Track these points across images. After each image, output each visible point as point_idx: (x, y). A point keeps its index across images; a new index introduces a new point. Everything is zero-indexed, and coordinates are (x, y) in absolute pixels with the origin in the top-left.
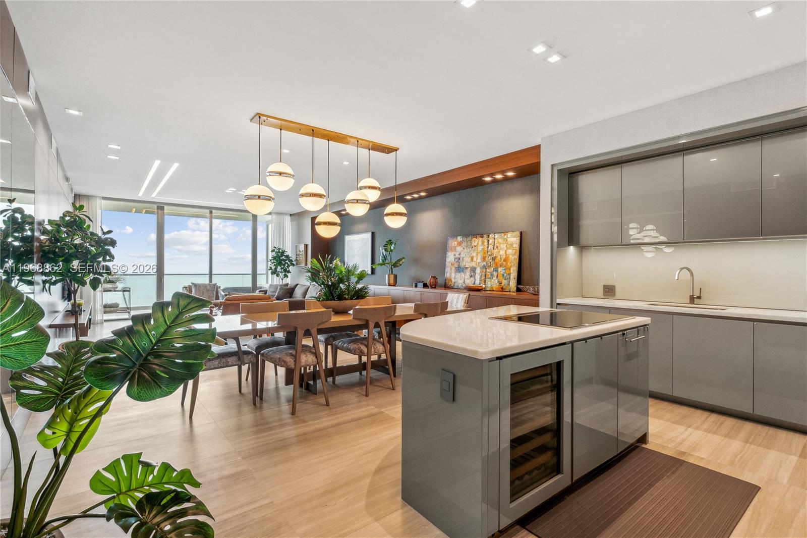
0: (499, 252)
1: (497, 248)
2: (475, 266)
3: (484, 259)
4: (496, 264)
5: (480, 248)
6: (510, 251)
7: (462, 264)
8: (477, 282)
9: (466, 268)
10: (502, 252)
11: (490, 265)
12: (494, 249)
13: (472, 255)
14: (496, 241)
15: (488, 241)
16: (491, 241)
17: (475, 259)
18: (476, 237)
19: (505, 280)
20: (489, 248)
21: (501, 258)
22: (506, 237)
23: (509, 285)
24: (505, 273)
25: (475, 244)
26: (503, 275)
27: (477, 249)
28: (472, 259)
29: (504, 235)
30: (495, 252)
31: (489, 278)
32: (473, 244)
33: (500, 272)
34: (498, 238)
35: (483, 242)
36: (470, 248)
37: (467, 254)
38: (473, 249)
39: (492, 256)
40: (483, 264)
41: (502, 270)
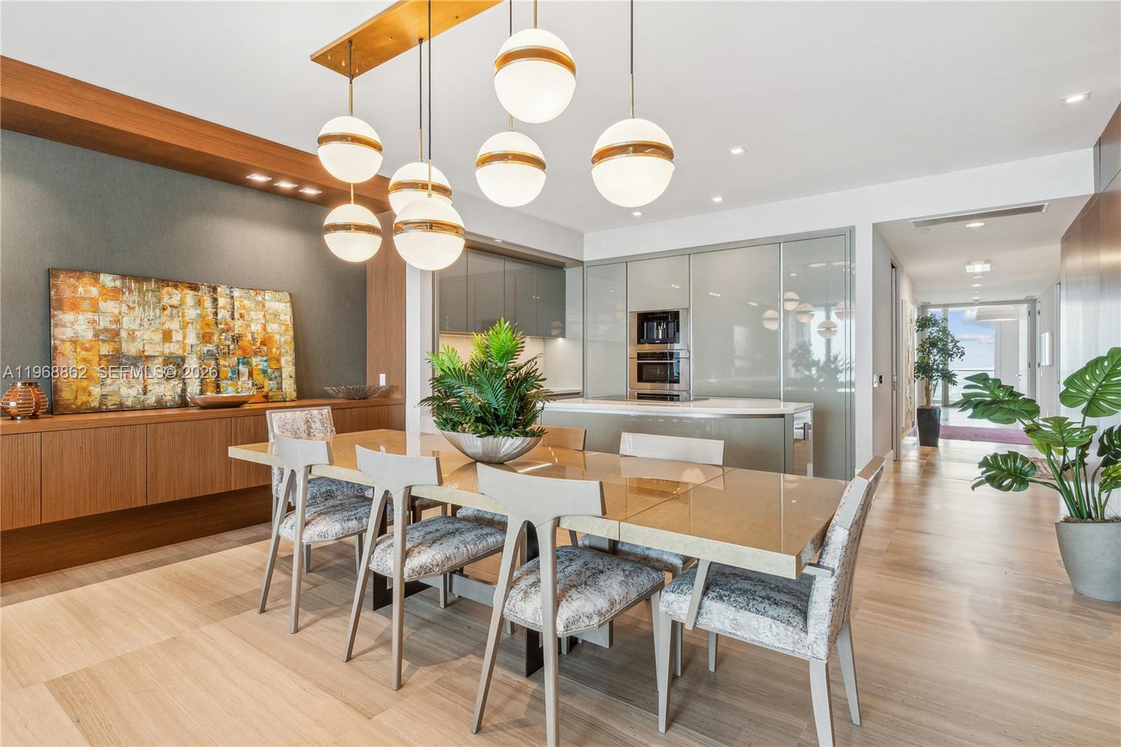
0: (249, 326)
1: (241, 317)
2: (180, 352)
3: (206, 338)
4: (244, 350)
5: (191, 313)
6: (272, 327)
7: (131, 349)
8: (193, 389)
9: (147, 357)
10: (256, 327)
11: (226, 350)
12: (233, 319)
13: (166, 327)
14: (237, 304)
15: (215, 300)
16: (221, 302)
17: (177, 336)
18: (176, 287)
19: (270, 379)
20: (220, 316)
21: (254, 339)
22: (260, 298)
23: (280, 388)
24: (269, 366)
25: (175, 301)
26: (265, 372)
27: (180, 314)
28: (167, 336)
29: (256, 294)
30: (238, 326)
31: (227, 379)
32: (166, 301)
33: (256, 366)
34: (240, 297)
35: (200, 301)
36: (154, 308)
37: (146, 324)
38: (168, 312)
39: (230, 334)
40: (205, 349)
41: (261, 361)
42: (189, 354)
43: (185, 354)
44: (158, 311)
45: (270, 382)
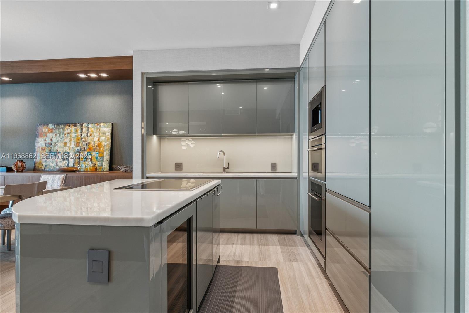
0: (93, 139)
1: (91, 135)
2: (68, 150)
3: (77, 144)
4: (90, 149)
5: (73, 135)
6: (102, 139)
7: (54, 149)
8: (71, 164)
9: (58, 152)
10: (95, 139)
11: (83, 149)
12: (87, 136)
13: (65, 141)
14: (90, 130)
15: (82, 129)
16: (84, 130)
17: (68, 144)
18: (69, 126)
19: (99, 162)
20: (83, 136)
21: (94, 144)
22: (99, 127)
23: (102, 165)
24: (99, 156)
25: (69, 131)
26: (97, 158)
27: (70, 136)
28: (65, 144)
29: (97, 125)
30: (89, 139)
31: (82, 161)
32: (66, 131)
33: (94, 155)
34: (91, 127)
35: (77, 130)
36: (62, 134)
37: (59, 140)
38: (66, 136)
39: (86, 142)
40: (77, 149)
41: (96, 153)
42: (71, 151)
43: (70, 151)
44: (63, 135)
45: (99, 163)
